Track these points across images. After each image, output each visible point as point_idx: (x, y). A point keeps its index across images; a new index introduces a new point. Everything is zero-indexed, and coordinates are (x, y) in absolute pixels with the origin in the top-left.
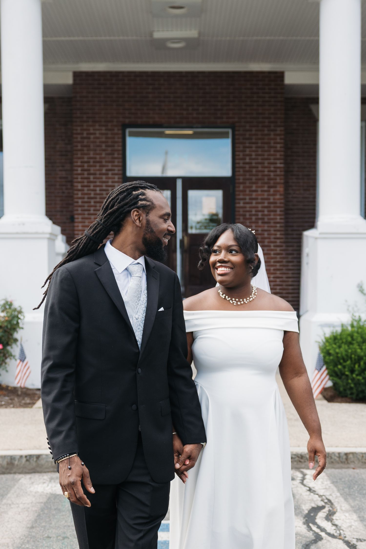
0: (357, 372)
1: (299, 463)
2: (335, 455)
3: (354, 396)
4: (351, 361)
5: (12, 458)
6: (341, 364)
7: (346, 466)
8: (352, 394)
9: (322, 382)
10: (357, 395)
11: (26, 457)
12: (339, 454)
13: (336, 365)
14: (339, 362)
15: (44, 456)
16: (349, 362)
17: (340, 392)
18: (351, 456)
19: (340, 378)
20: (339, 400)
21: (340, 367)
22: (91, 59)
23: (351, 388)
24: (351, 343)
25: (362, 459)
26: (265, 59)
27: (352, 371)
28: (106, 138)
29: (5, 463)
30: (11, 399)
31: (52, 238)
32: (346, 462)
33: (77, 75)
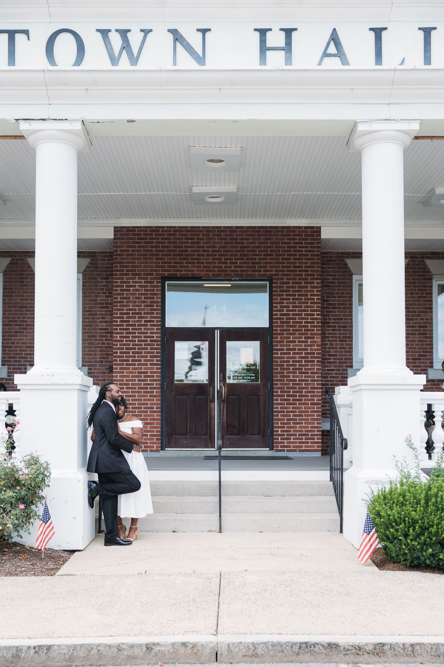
0: (411, 537)
1: (356, 656)
2: (399, 647)
3: (408, 564)
4: (405, 524)
5: (18, 649)
6: (393, 527)
7: (412, 660)
8: (406, 560)
9: (371, 546)
10: (412, 562)
11: (34, 648)
12: (404, 645)
13: (387, 528)
14: (391, 524)
15: (56, 647)
16: (402, 525)
17: (392, 558)
18: (418, 647)
19: (392, 542)
20: (391, 566)
21: (392, 530)
22: (132, 215)
23: (405, 554)
24: (403, 504)
25: (430, 651)
26: (302, 214)
27: (406, 536)
28: (145, 290)
29: (10, 655)
30: (32, 565)
31: (84, 390)
32: (412, 655)
33: (118, 230)
